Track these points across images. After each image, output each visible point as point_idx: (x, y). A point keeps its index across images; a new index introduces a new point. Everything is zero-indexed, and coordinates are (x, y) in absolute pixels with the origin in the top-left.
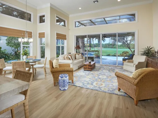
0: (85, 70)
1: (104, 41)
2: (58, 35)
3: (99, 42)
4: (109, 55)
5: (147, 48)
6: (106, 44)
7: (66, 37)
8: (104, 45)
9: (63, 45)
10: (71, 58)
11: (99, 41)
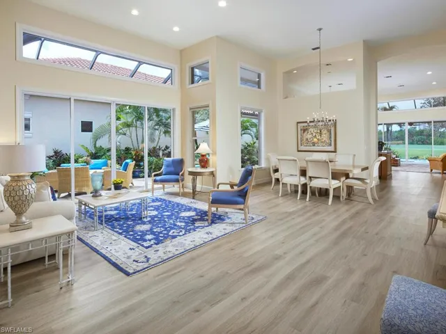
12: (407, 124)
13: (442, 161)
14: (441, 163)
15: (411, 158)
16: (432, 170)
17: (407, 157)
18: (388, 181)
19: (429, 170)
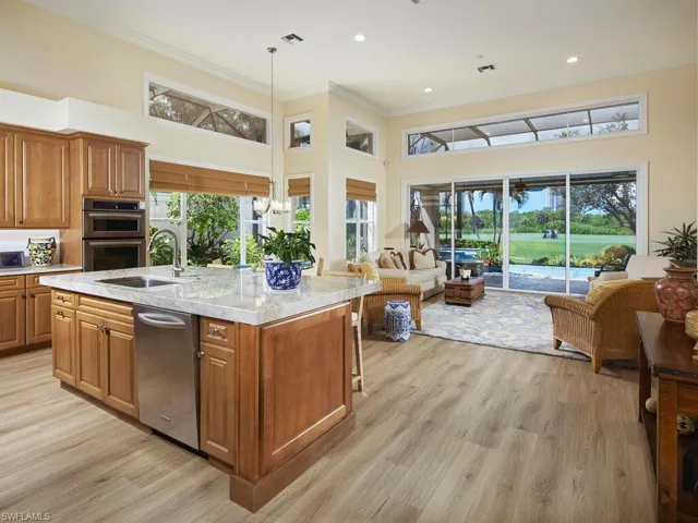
0: (448, 303)
1: (519, 202)
2: (351, 184)
3: (499, 207)
4: (542, 262)
5: (681, 229)
6: (530, 214)
7: (374, 190)
8: (525, 218)
9: (363, 221)
10: (400, 263)
11: (498, 203)
13: (595, 317)
16: (558, 343)
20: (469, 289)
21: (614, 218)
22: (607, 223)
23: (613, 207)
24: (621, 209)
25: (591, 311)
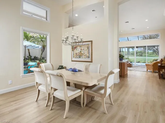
4: (139, 62)
12: (135, 47)
13: (153, 66)
14: (152, 67)
15: (137, 62)
16: (147, 70)
17: (135, 62)
18: (125, 78)
19: (146, 70)
20: (131, 64)
21: (155, 53)
22: (153, 54)
23: (155, 50)
24: (156, 51)
25: (152, 65)
